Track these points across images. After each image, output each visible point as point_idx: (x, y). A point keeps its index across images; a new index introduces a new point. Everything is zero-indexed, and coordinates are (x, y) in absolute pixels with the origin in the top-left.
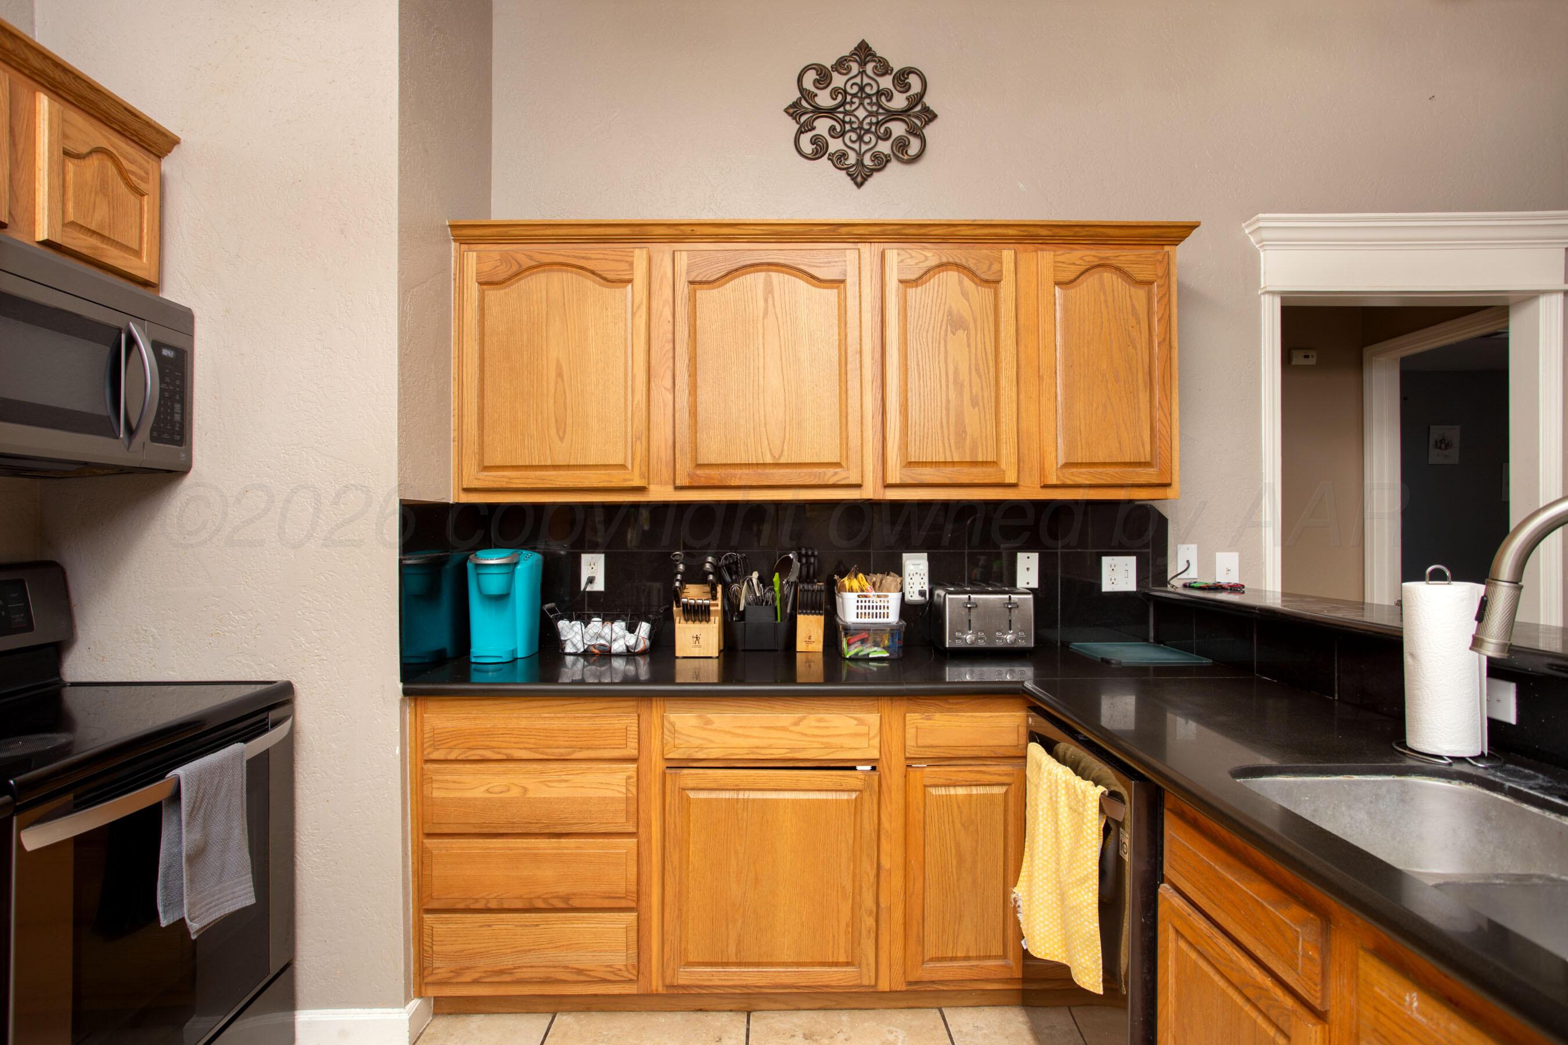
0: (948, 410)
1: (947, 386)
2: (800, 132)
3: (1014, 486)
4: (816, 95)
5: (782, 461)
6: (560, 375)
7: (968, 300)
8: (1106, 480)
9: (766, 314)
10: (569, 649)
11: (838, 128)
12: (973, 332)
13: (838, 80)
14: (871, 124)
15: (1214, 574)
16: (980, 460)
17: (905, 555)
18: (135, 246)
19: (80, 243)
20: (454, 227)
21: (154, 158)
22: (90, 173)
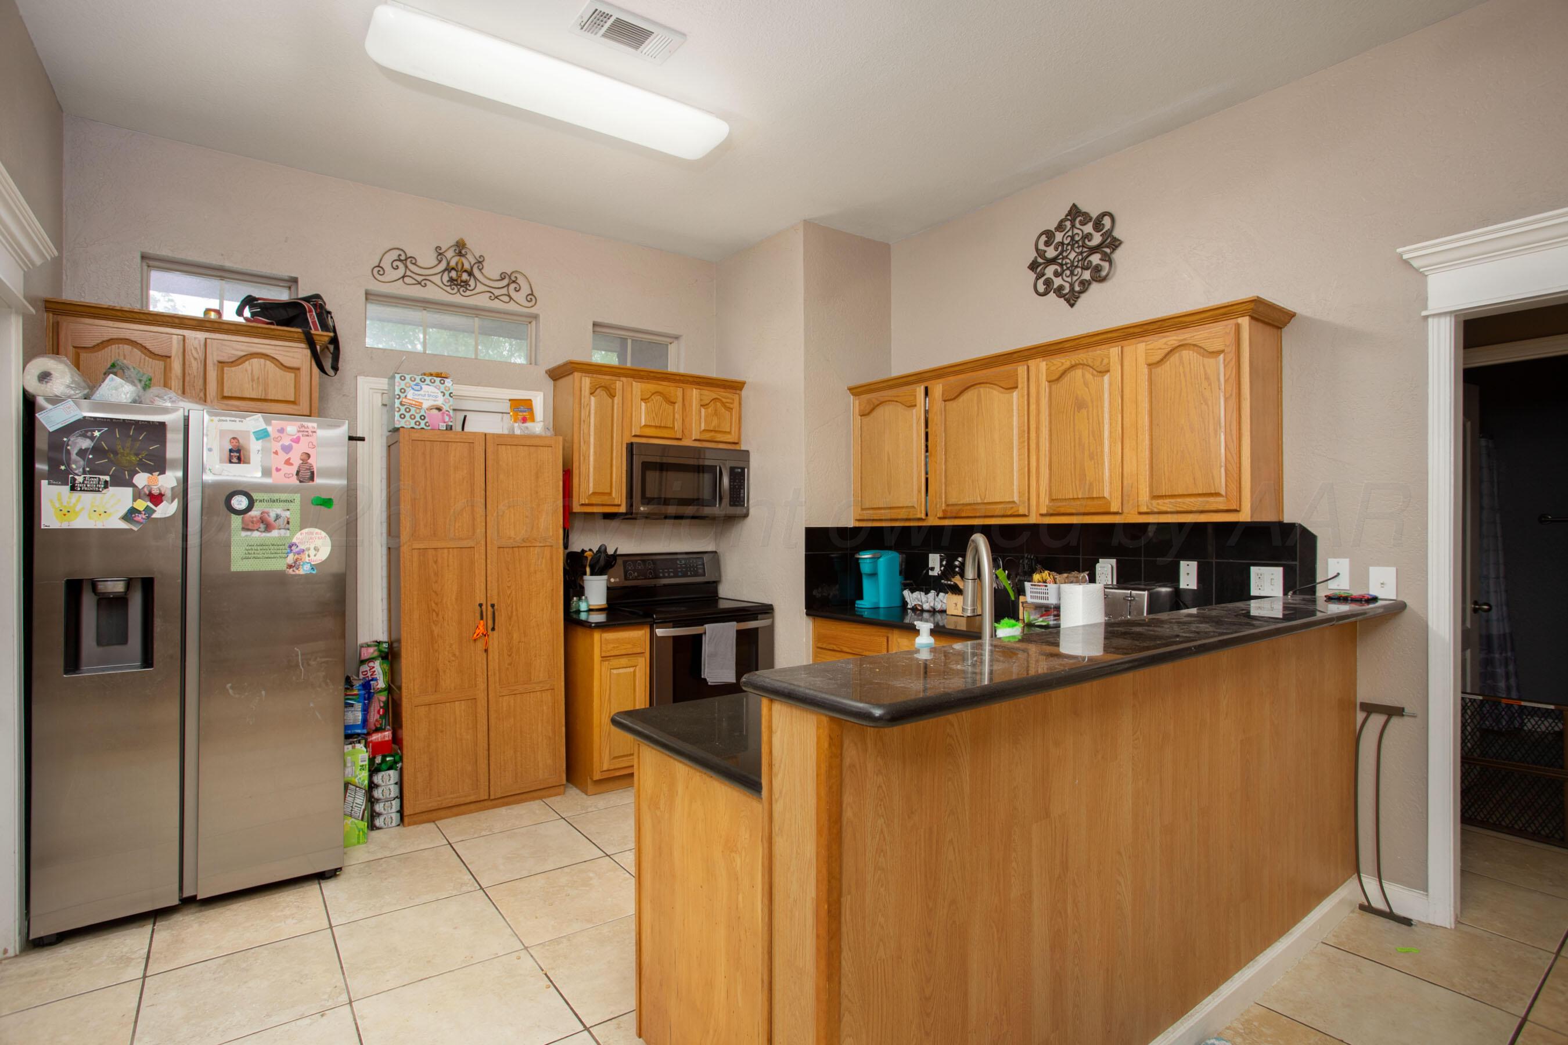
0: (1075, 463)
1: (1075, 446)
2: (1037, 279)
3: (1119, 513)
4: (1045, 252)
5: (985, 501)
6: (889, 460)
7: (1088, 388)
8: (1182, 508)
9: (978, 414)
10: (909, 607)
11: (1059, 270)
12: (1091, 409)
13: (1059, 237)
14: (1078, 261)
15: (1367, 586)
16: (1095, 496)
17: (1100, 560)
18: (728, 430)
19: (707, 436)
20: (850, 389)
21: (738, 392)
22: (710, 410)
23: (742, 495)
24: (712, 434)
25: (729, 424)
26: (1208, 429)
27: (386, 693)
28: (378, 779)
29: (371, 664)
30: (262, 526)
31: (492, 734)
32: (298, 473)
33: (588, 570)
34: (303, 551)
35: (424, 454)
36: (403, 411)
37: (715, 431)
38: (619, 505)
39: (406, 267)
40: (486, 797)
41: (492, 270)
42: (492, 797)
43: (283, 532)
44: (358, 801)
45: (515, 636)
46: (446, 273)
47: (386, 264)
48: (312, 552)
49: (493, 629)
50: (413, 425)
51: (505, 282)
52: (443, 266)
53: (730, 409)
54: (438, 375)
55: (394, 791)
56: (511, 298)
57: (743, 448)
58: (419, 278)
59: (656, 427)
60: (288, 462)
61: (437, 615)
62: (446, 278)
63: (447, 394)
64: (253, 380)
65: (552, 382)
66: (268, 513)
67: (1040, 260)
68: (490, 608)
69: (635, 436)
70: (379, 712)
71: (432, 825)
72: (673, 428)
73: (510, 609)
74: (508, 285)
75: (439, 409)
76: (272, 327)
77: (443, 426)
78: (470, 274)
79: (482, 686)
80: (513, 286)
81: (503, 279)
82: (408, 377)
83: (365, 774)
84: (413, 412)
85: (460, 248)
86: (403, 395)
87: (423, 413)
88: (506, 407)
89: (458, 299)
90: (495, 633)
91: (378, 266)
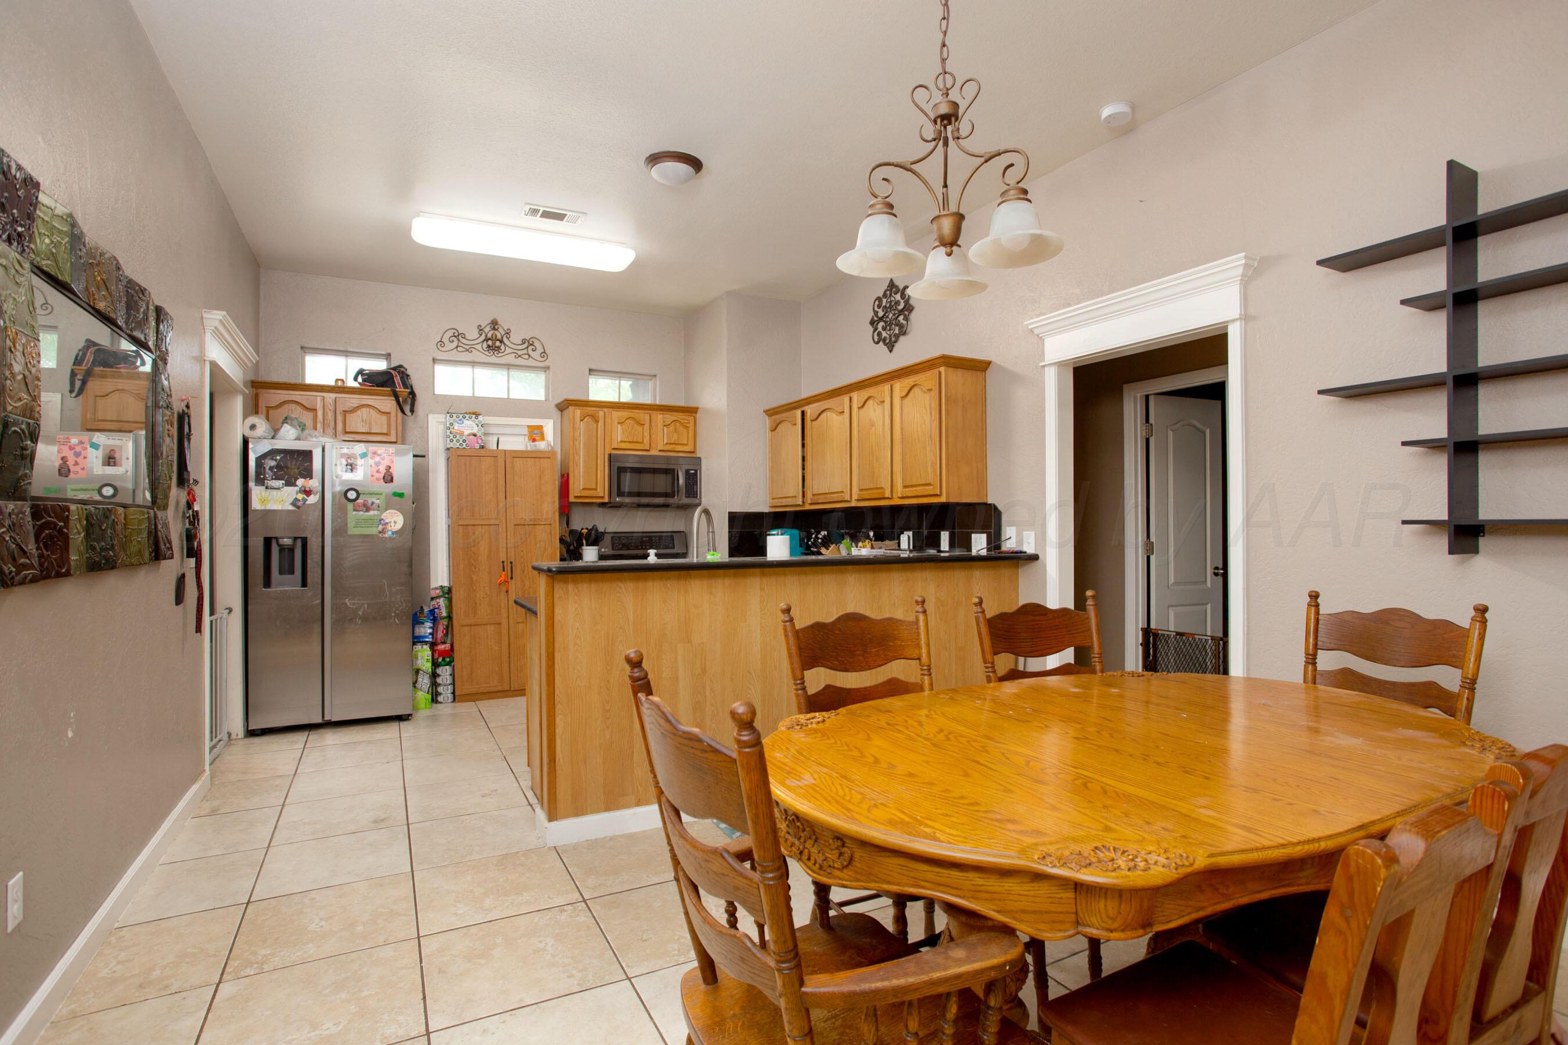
0: (870, 464)
1: (869, 453)
2: (874, 332)
4: (878, 312)
5: (830, 492)
9: (827, 431)
11: (884, 326)
13: (884, 302)
14: (893, 320)
17: (903, 533)
18: (686, 443)
19: (669, 447)
20: (766, 412)
21: (694, 415)
22: (672, 428)
23: (695, 490)
24: (672, 446)
25: (686, 439)
27: (447, 620)
28: (439, 671)
29: (438, 600)
30: (365, 509)
31: (511, 647)
32: (384, 478)
33: (584, 542)
34: (387, 523)
35: (465, 464)
36: (452, 437)
37: (675, 444)
38: (603, 497)
39: (459, 340)
40: (508, 689)
41: (516, 338)
42: (512, 689)
43: (376, 512)
44: (426, 681)
45: (527, 583)
46: (485, 343)
47: (445, 340)
48: (393, 524)
49: (512, 578)
50: (458, 446)
51: (526, 345)
52: (483, 337)
53: (687, 428)
54: (474, 413)
55: (449, 680)
56: (529, 356)
57: (698, 456)
58: (467, 347)
59: (629, 442)
60: (378, 471)
61: (475, 568)
62: (485, 345)
63: (480, 425)
64: (363, 421)
65: (560, 413)
66: (367, 501)
67: (876, 319)
68: (509, 565)
69: (614, 449)
70: (443, 632)
71: (473, 703)
72: (642, 443)
73: (523, 565)
74: (528, 347)
75: (475, 435)
76: (374, 388)
77: (477, 446)
78: (501, 341)
79: (505, 615)
80: (531, 348)
81: (523, 343)
82: (455, 415)
83: (429, 665)
84: (458, 437)
85: (494, 324)
86: (451, 427)
87: (464, 438)
88: (526, 431)
89: (493, 359)
90: (513, 581)
91: (441, 341)
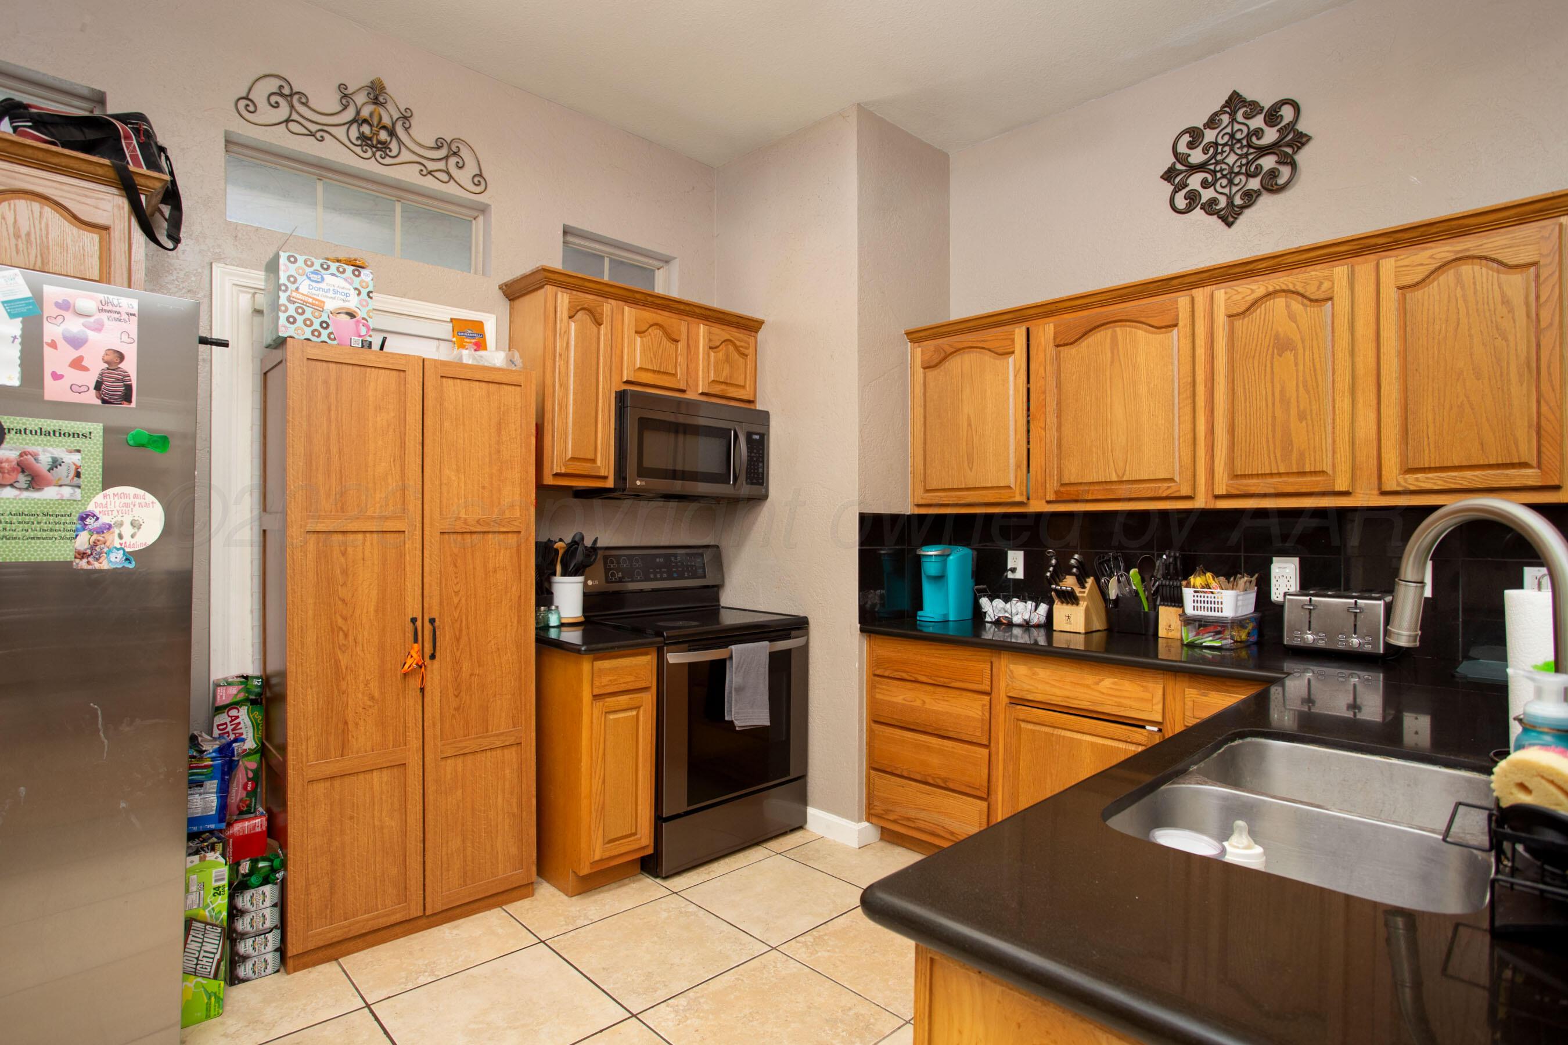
0: (1274, 426)
1: (1273, 404)
2: (1175, 191)
3: (1346, 494)
4: (1189, 155)
5: (1125, 479)
6: (969, 425)
7: (1295, 322)
9: (1112, 362)
10: (987, 618)
11: (1210, 179)
12: (1301, 351)
13: (1210, 136)
14: (1240, 167)
16: (1308, 470)
17: (1275, 559)
18: (742, 384)
19: (717, 389)
20: (908, 334)
21: (753, 334)
22: (721, 354)
23: (760, 470)
24: (723, 387)
25: (743, 376)
26: (1508, 374)
27: (258, 756)
28: (244, 901)
29: (234, 713)
30: (22, 479)
31: (429, 817)
32: (98, 386)
33: (559, 568)
34: (109, 527)
35: (326, 382)
36: (292, 311)
37: (726, 383)
38: (605, 478)
39: (292, 107)
40: (420, 913)
41: (423, 132)
42: (428, 913)
43: (67, 491)
44: (208, 947)
45: (466, 666)
46: (355, 126)
47: (259, 95)
48: (127, 530)
49: (433, 657)
50: (308, 335)
51: (443, 153)
52: (349, 114)
53: (744, 355)
54: (350, 262)
55: (271, 917)
56: (451, 177)
57: (759, 407)
58: (313, 128)
59: (654, 371)
60: (77, 364)
61: (346, 636)
62: (354, 132)
63: (364, 292)
64: (17, 236)
65: (507, 303)
66: (35, 456)
67: (1179, 166)
68: (428, 626)
69: (627, 382)
70: (245, 787)
71: (334, 962)
72: (674, 375)
73: (457, 625)
74: (446, 158)
75: (352, 315)
76: (54, 148)
77: (357, 342)
78: (392, 133)
79: (415, 743)
80: (453, 160)
81: (439, 148)
82: (301, 259)
83: (222, 901)
84: (308, 313)
85: (377, 93)
86: (293, 287)
87: (325, 318)
88: (446, 331)
89: (371, 166)
90: (436, 663)
91: (246, 98)
